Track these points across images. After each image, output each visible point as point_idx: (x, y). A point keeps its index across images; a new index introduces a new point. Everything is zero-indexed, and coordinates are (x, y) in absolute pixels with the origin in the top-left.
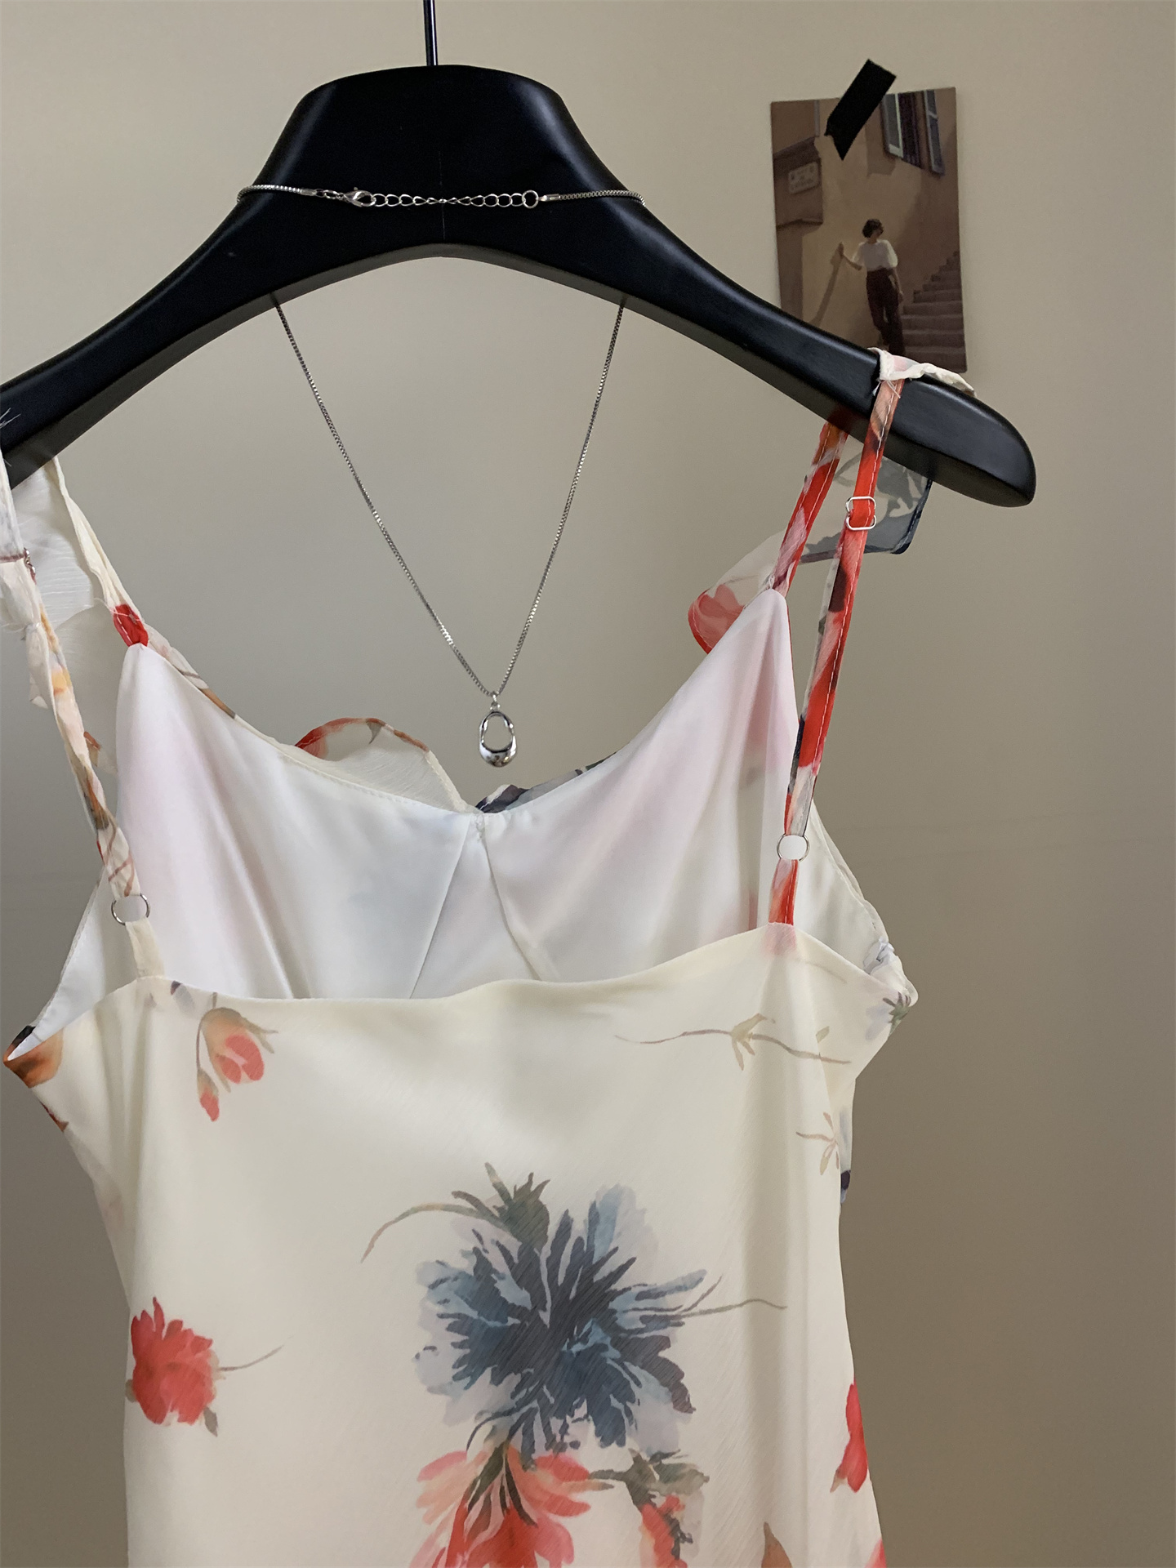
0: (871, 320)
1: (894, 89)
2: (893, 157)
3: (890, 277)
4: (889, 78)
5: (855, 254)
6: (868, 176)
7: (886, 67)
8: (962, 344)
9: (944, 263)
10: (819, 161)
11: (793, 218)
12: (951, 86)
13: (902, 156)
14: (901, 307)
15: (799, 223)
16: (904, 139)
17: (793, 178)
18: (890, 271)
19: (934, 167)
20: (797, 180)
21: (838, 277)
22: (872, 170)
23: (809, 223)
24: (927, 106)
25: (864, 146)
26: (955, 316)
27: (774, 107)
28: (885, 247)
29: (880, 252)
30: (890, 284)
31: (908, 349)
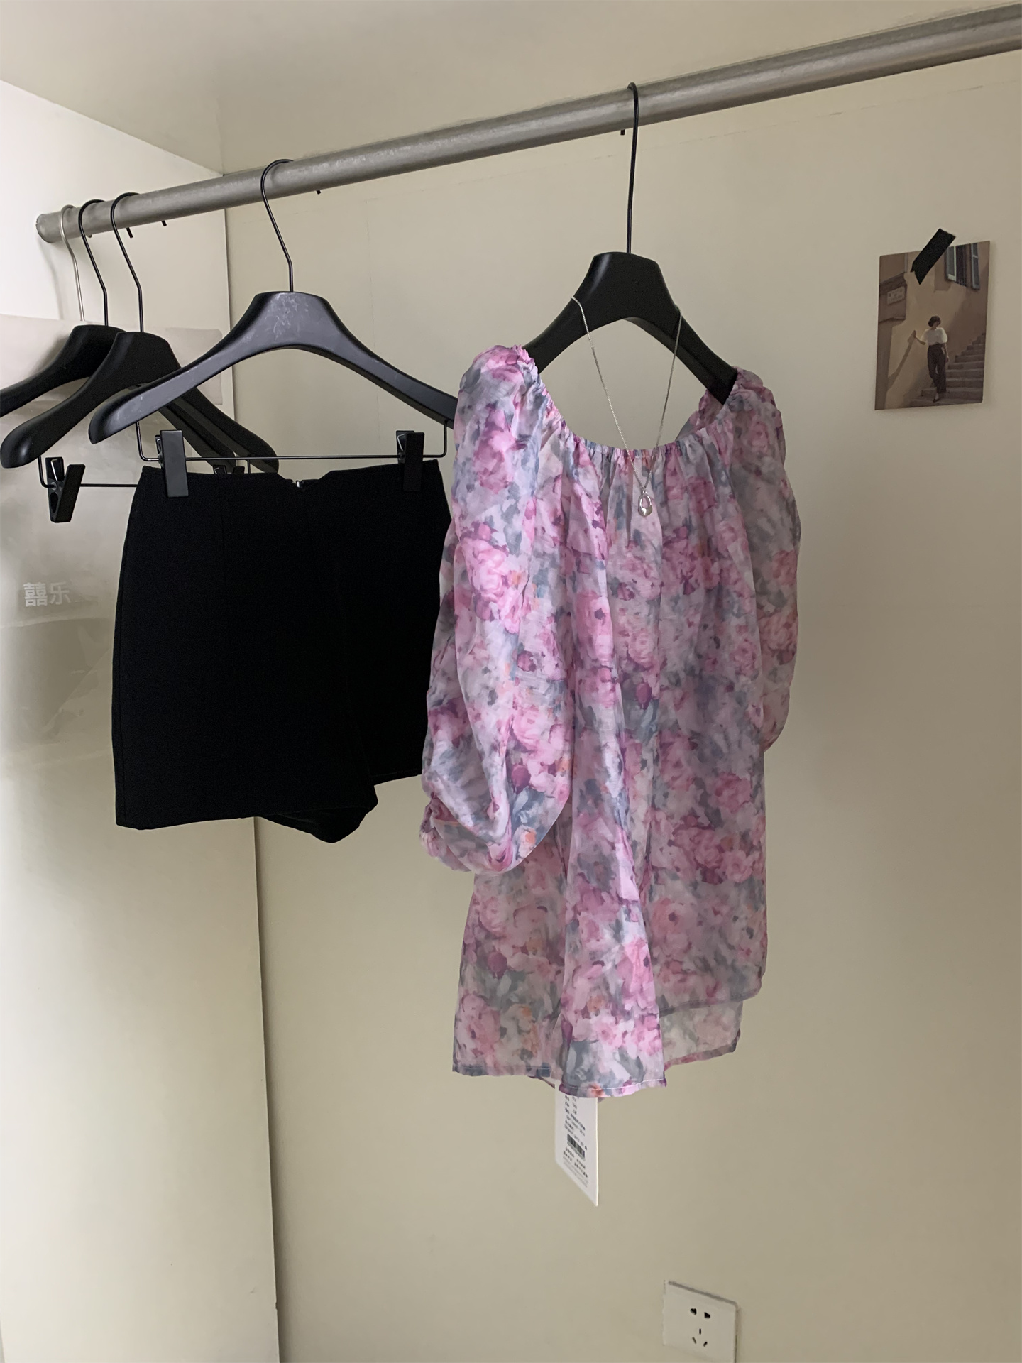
0: (928, 371)
1: (954, 244)
2: (951, 281)
3: (942, 349)
4: (952, 238)
5: (923, 336)
6: (934, 292)
7: (950, 232)
8: (982, 387)
9: (975, 339)
10: (906, 286)
11: (888, 317)
12: (987, 240)
13: (956, 280)
14: (947, 365)
15: (892, 320)
16: (957, 271)
17: (890, 295)
18: (942, 345)
19: (974, 286)
20: (892, 295)
21: (911, 350)
22: (936, 289)
23: (897, 320)
24: (972, 252)
25: (933, 278)
26: (979, 370)
27: (882, 258)
28: (940, 332)
29: (937, 335)
30: (942, 353)
31: (948, 389)
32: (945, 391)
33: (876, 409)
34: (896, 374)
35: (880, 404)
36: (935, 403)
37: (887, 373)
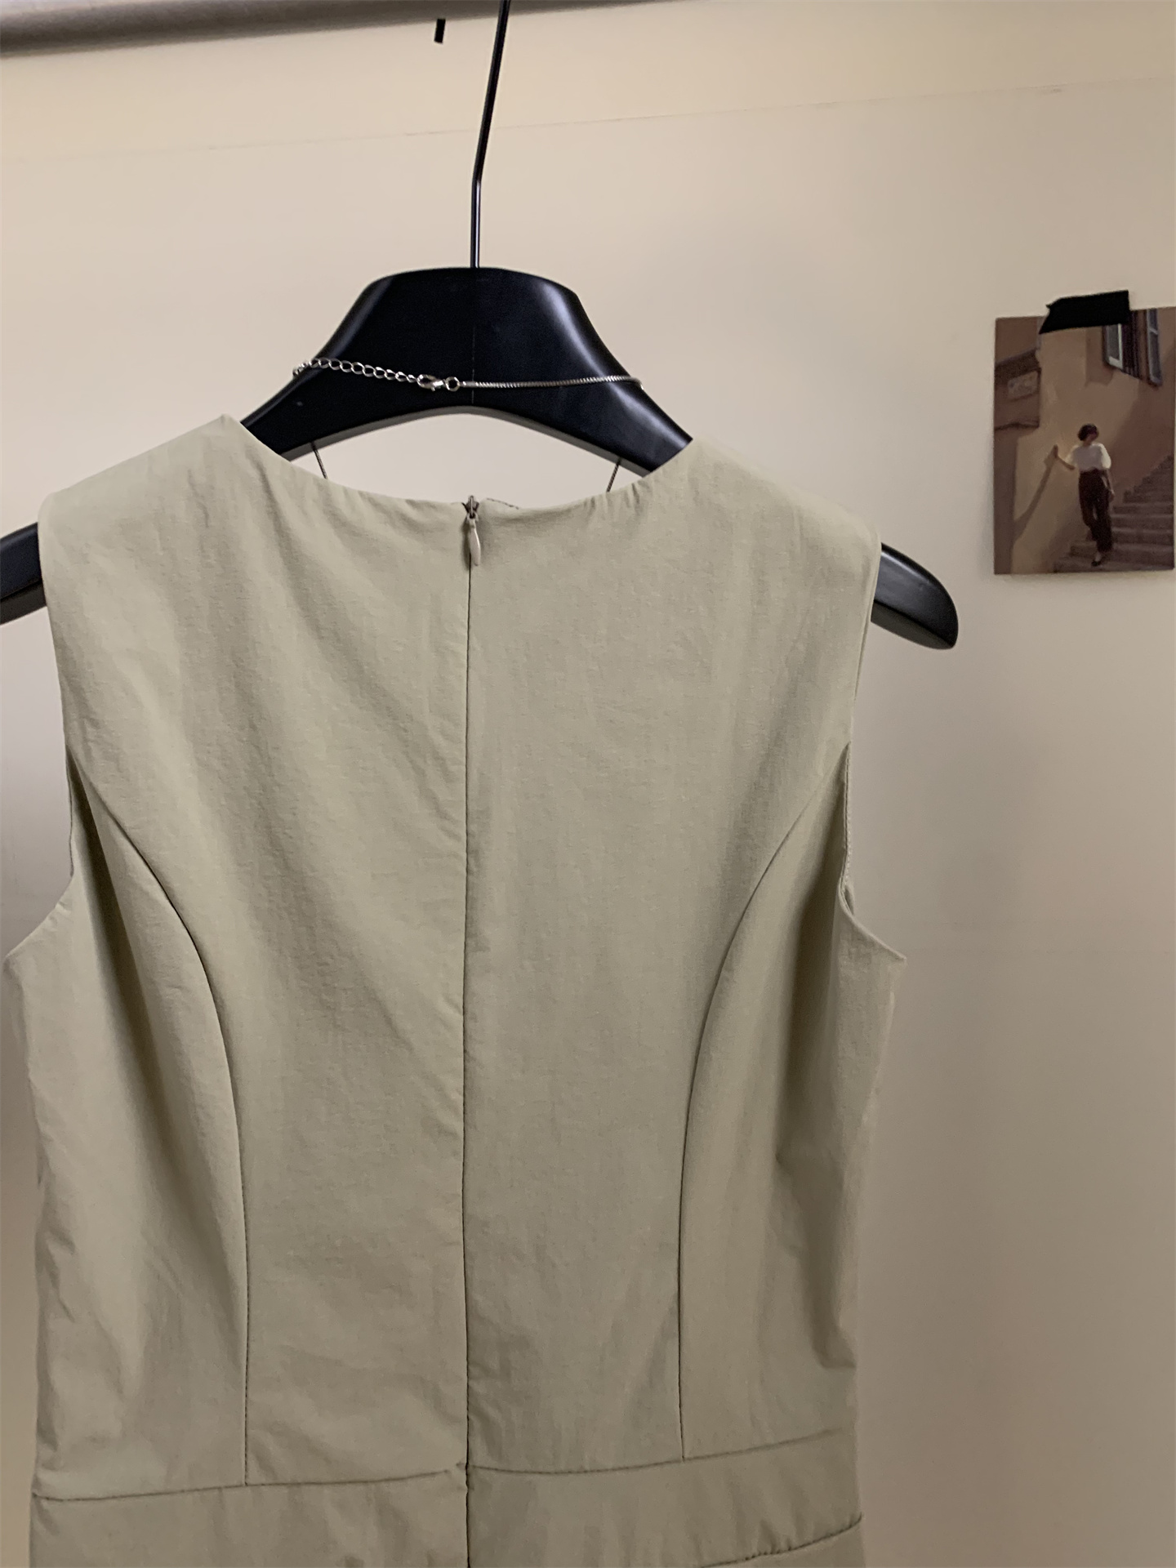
0: (1080, 516)
2: (1113, 368)
3: (1104, 479)
5: (1069, 456)
6: (1087, 384)
8: (1172, 544)
9: (1156, 467)
10: (1039, 371)
11: (1011, 422)
13: (1121, 367)
14: (1111, 505)
15: (1017, 426)
16: (1124, 352)
17: (1012, 385)
18: (1103, 472)
19: (1153, 378)
20: (1017, 385)
21: (1051, 476)
22: (1090, 379)
23: (1027, 427)
24: (1148, 323)
25: (1084, 360)
26: (1169, 516)
27: (999, 322)
28: (1099, 449)
29: (1094, 455)
30: (1102, 484)
31: (1115, 546)
32: (1111, 548)
33: (997, 572)
34: (1027, 516)
35: (1003, 565)
36: (1096, 567)
37: (1012, 518)
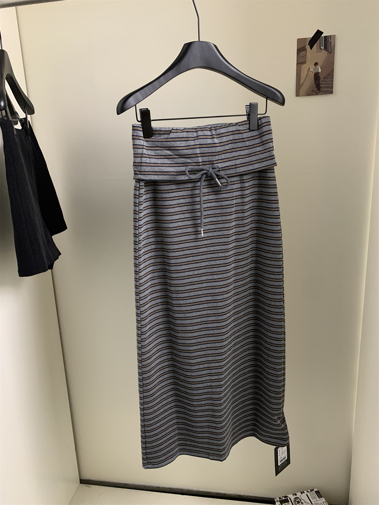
0: (314, 83)
1: (323, 35)
2: (322, 49)
3: (319, 74)
4: (322, 33)
5: (312, 69)
6: (316, 53)
7: (322, 31)
8: (333, 88)
9: (330, 71)
10: (306, 50)
12: (334, 35)
13: (323, 49)
14: (321, 80)
15: (301, 63)
16: (324, 46)
17: (301, 54)
19: (330, 51)
20: (302, 54)
21: (308, 74)
22: (317, 52)
23: (303, 63)
24: (329, 38)
25: (316, 47)
26: (332, 82)
27: (298, 39)
28: (318, 67)
29: (317, 69)
32: (320, 90)
33: (296, 96)
34: (303, 84)
35: (298, 95)
36: (317, 94)
37: (300, 84)
